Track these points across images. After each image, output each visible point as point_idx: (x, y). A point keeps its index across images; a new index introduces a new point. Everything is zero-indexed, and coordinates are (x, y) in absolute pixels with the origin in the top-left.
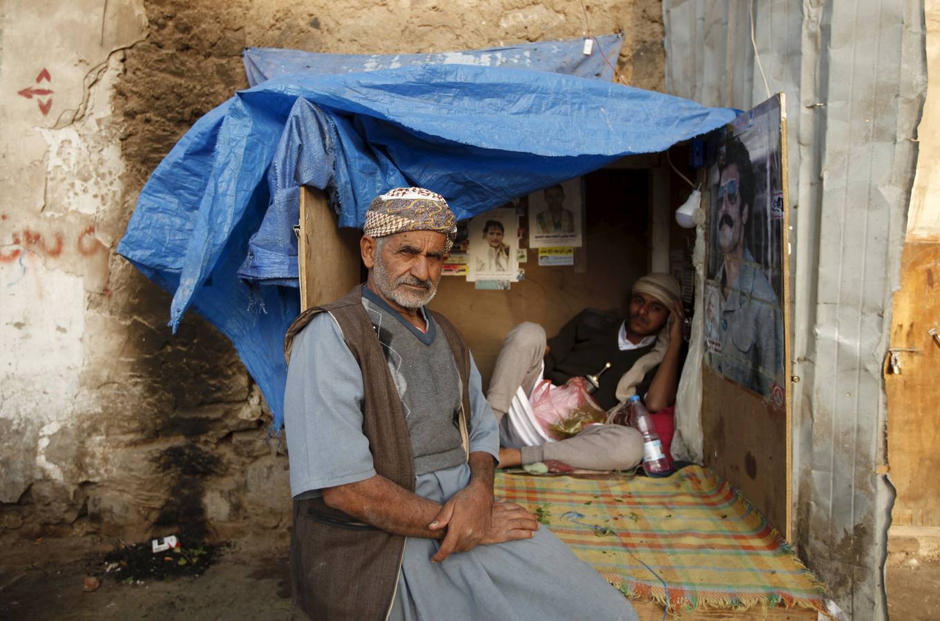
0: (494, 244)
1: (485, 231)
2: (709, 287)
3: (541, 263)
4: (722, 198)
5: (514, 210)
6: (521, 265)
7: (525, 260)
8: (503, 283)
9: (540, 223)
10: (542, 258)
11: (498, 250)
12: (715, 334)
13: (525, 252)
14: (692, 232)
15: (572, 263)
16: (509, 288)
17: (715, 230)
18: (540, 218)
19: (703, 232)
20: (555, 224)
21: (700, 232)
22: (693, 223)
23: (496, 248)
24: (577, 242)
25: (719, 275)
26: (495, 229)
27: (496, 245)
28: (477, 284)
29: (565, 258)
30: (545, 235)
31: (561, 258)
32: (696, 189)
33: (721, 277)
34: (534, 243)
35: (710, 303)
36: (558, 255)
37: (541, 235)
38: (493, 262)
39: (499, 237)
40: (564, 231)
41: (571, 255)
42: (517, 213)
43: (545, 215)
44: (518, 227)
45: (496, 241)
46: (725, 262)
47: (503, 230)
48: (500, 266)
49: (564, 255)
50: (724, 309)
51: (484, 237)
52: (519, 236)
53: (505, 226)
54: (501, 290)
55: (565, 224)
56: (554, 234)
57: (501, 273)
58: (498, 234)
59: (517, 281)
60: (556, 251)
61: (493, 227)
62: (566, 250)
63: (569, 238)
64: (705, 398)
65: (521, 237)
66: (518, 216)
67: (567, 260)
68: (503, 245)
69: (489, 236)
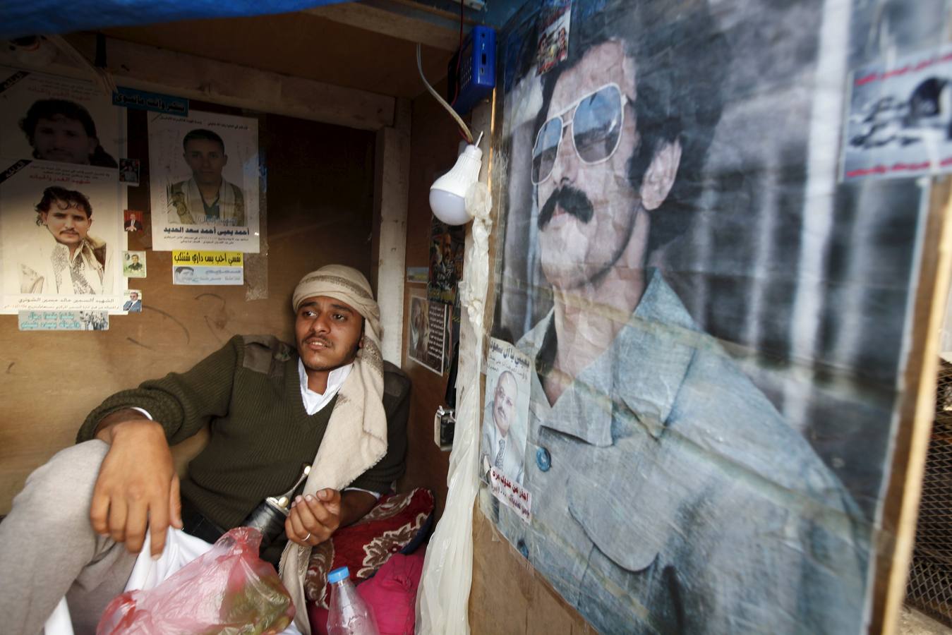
0: (65, 238)
1: (43, 207)
2: (498, 356)
3: (178, 279)
4: (554, 149)
5: (115, 173)
6: (133, 283)
7: (141, 273)
8: (91, 318)
9: (175, 204)
10: (179, 270)
11: (78, 251)
12: (510, 467)
13: (142, 257)
14: (460, 233)
15: (241, 282)
16: (107, 328)
17: (526, 229)
18: (175, 193)
19: (486, 234)
20: (205, 206)
21: (480, 234)
22: (467, 214)
23: (73, 246)
24: (251, 243)
25: (535, 338)
26: (69, 207)
27: (73, 240)
28: (21, 321)
29: (227, 272)
30: (186, 227)
31: (220, 272)
32: (473, 143)
33: (539, 344)
34: (161, 241)
35: (499, 392)
36: (214, 266)
37: (178, 226)
38: (66, 274)
39: (80, 224)
40: (226, 223)
41: (240, 266)
42: (122, 178)
43: (184, 189)
44: (126, 207)
45: (71, 231)
46: (556, 309)
47: (89, 213)
48: (84, 283)
49: (224, 266)
50: (542, 420)
51: (40, 221)
52: (127, 224)
53: (91, 202)
54: (87, 331)
55: (227, 210)
56: (206, 227)
57: (88, 296)
58: (76, 218)
59: (126, 313)
60: (210, 260)
61: (62, 204)
62: (230, 257)
63: (235, 236)
64: (479, 578)
65: (132, 228)
66: (125, 185)
67: (233, 276)
68: (91, 242)
69: (52, 220)
